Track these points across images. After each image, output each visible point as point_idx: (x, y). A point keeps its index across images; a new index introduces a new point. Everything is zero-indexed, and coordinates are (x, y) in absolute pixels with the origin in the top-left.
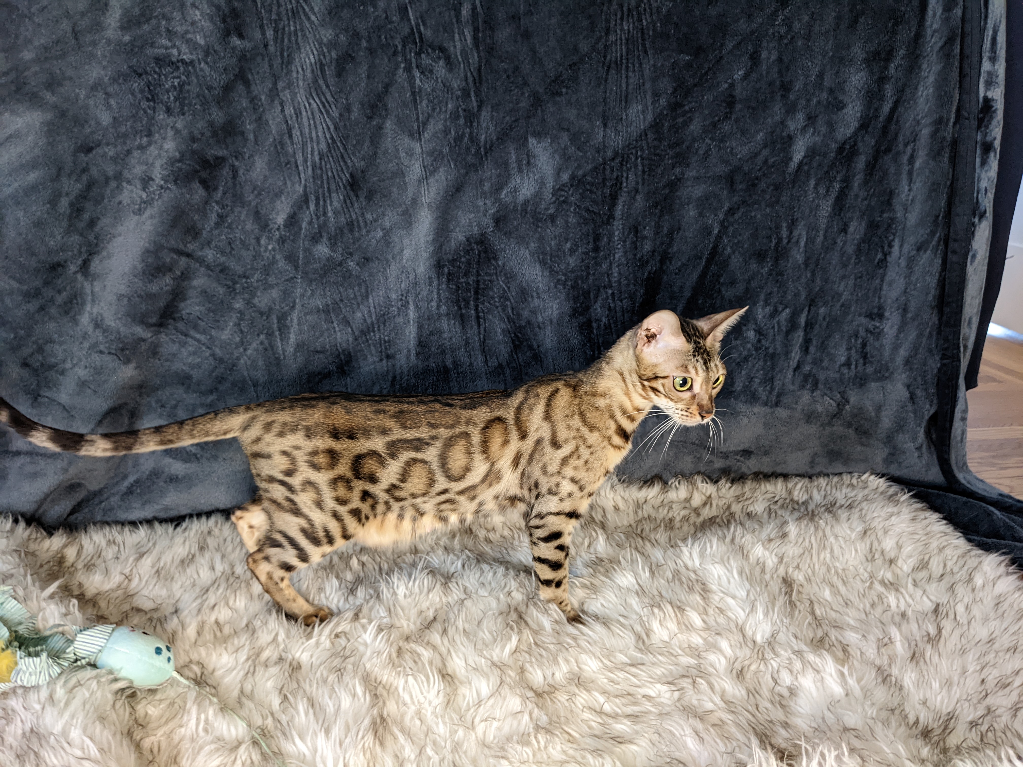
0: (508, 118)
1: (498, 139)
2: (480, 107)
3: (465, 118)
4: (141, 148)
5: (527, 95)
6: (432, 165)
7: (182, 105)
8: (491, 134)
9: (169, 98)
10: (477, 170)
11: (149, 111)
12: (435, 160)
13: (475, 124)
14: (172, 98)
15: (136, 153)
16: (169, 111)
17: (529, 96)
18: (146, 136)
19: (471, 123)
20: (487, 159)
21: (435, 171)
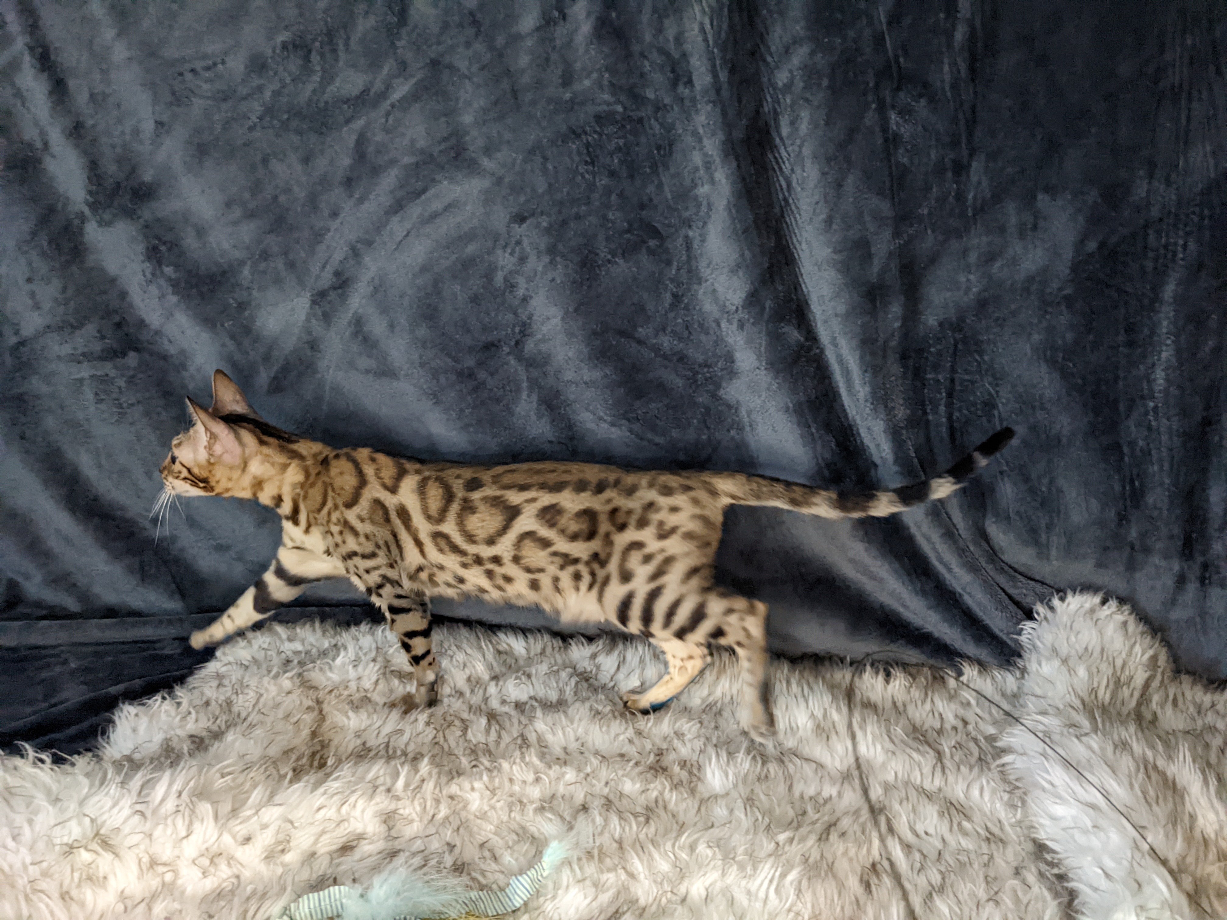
0: (1009, 169)
1: (993, 196)
2: (971, 155)
5: (1039, 137)
7: (631, 170)
8: (982, 192)
9: (613, 161)
13: (964, 178)
14: (616, 161)
16: (612, 175)
17: (1042, 139)
19: (959, 176)
20: (976, 223)
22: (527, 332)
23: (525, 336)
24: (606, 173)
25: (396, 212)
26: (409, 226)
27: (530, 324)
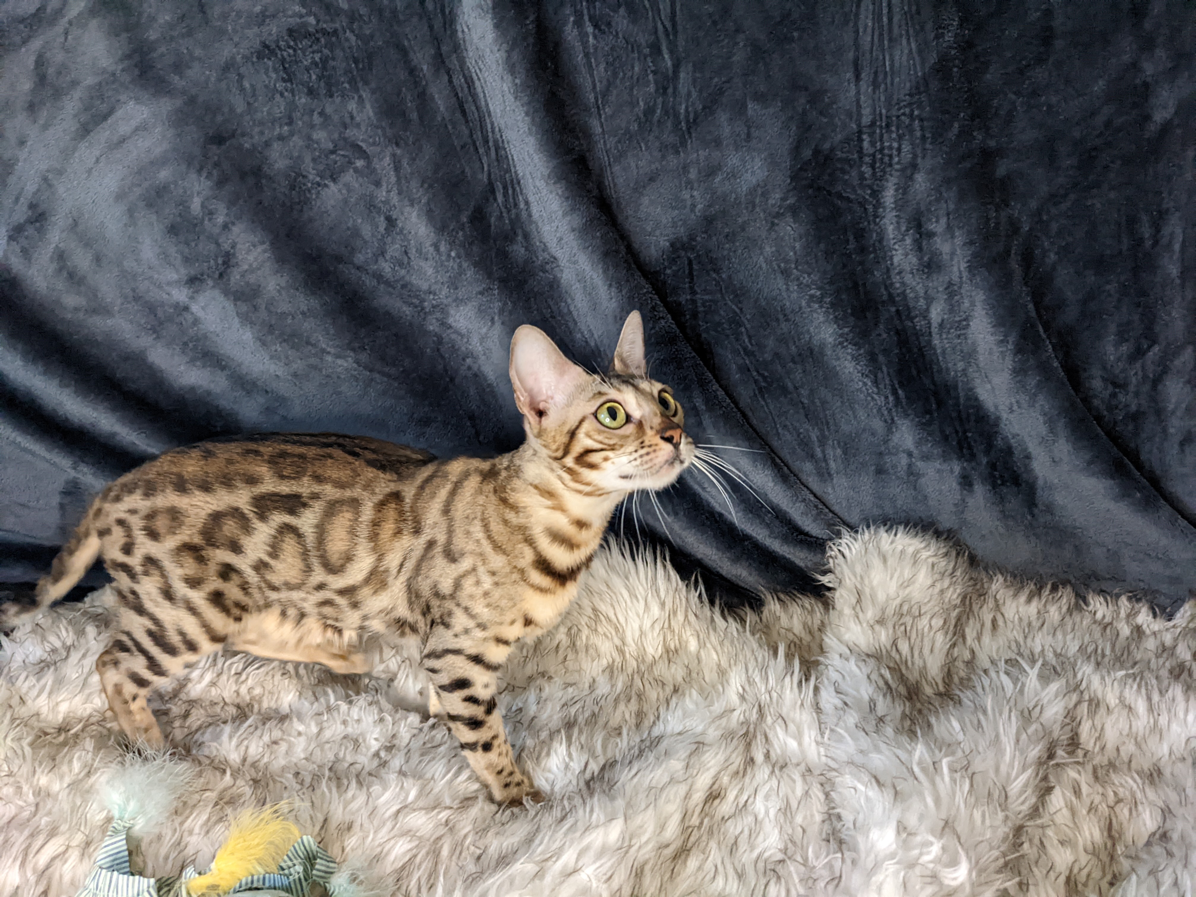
0: (716, 80)
1: (704, 108)
2: (676, 67)
3: (656, 82)
4: (281, 138)
5: (741, 44)
6: (616, 148)
7: (329, 85)
8: (693, 104)
9: (310, 77)
10: (677, 152)
11: (286, 94)
12: (619, 141)
13: (670, 91)
14: (314, 77)
15: (275, 145)
16: (311, 92)
17: (745, 45)
18: (286, 124)
19: (665, 89)
20: (690, 137)
21: (621, 156)
22: (231, 263)
23: (228, 267)
24: (306, 90)
25: (83, 137)
26: (97, 153)
27: (234, 254)
